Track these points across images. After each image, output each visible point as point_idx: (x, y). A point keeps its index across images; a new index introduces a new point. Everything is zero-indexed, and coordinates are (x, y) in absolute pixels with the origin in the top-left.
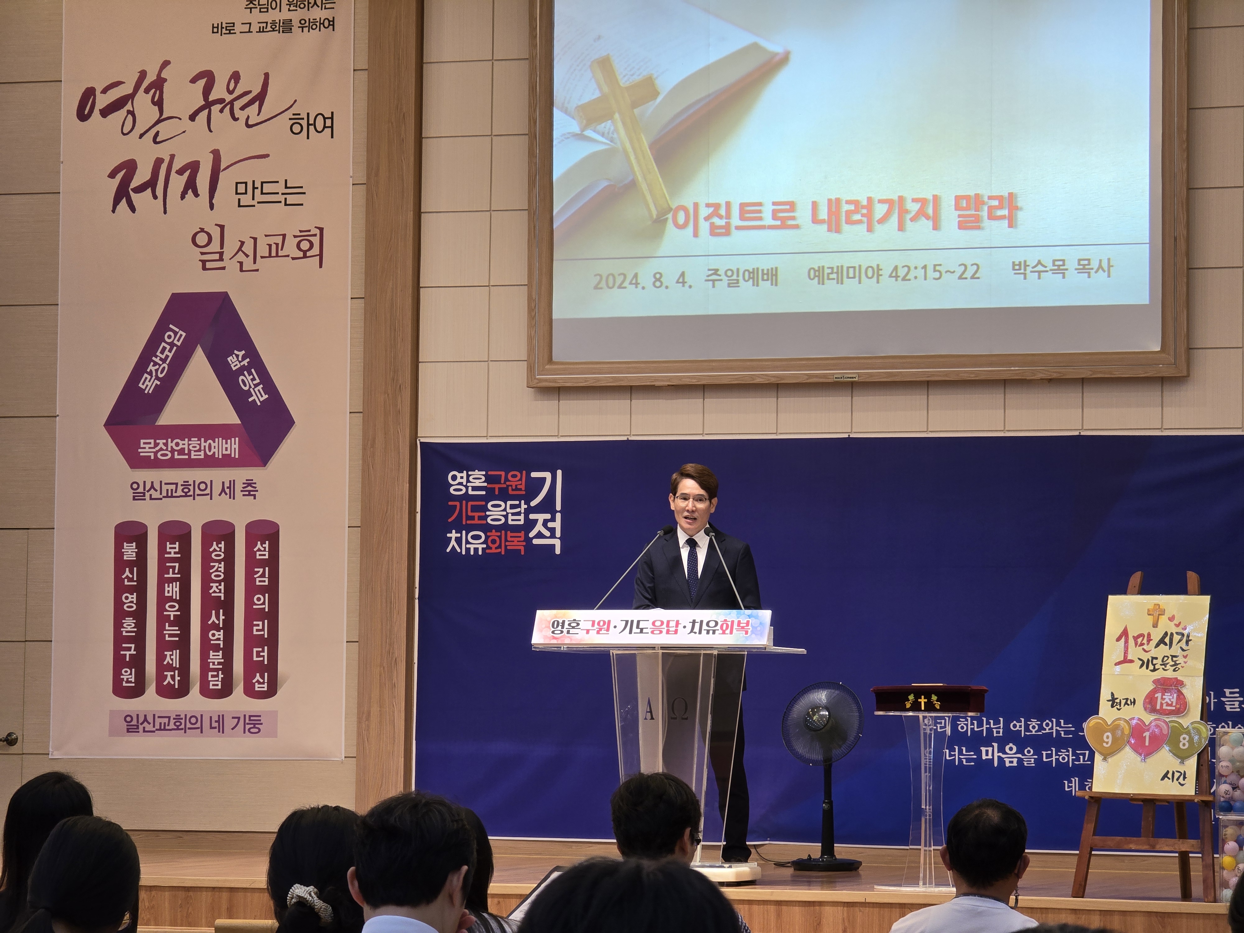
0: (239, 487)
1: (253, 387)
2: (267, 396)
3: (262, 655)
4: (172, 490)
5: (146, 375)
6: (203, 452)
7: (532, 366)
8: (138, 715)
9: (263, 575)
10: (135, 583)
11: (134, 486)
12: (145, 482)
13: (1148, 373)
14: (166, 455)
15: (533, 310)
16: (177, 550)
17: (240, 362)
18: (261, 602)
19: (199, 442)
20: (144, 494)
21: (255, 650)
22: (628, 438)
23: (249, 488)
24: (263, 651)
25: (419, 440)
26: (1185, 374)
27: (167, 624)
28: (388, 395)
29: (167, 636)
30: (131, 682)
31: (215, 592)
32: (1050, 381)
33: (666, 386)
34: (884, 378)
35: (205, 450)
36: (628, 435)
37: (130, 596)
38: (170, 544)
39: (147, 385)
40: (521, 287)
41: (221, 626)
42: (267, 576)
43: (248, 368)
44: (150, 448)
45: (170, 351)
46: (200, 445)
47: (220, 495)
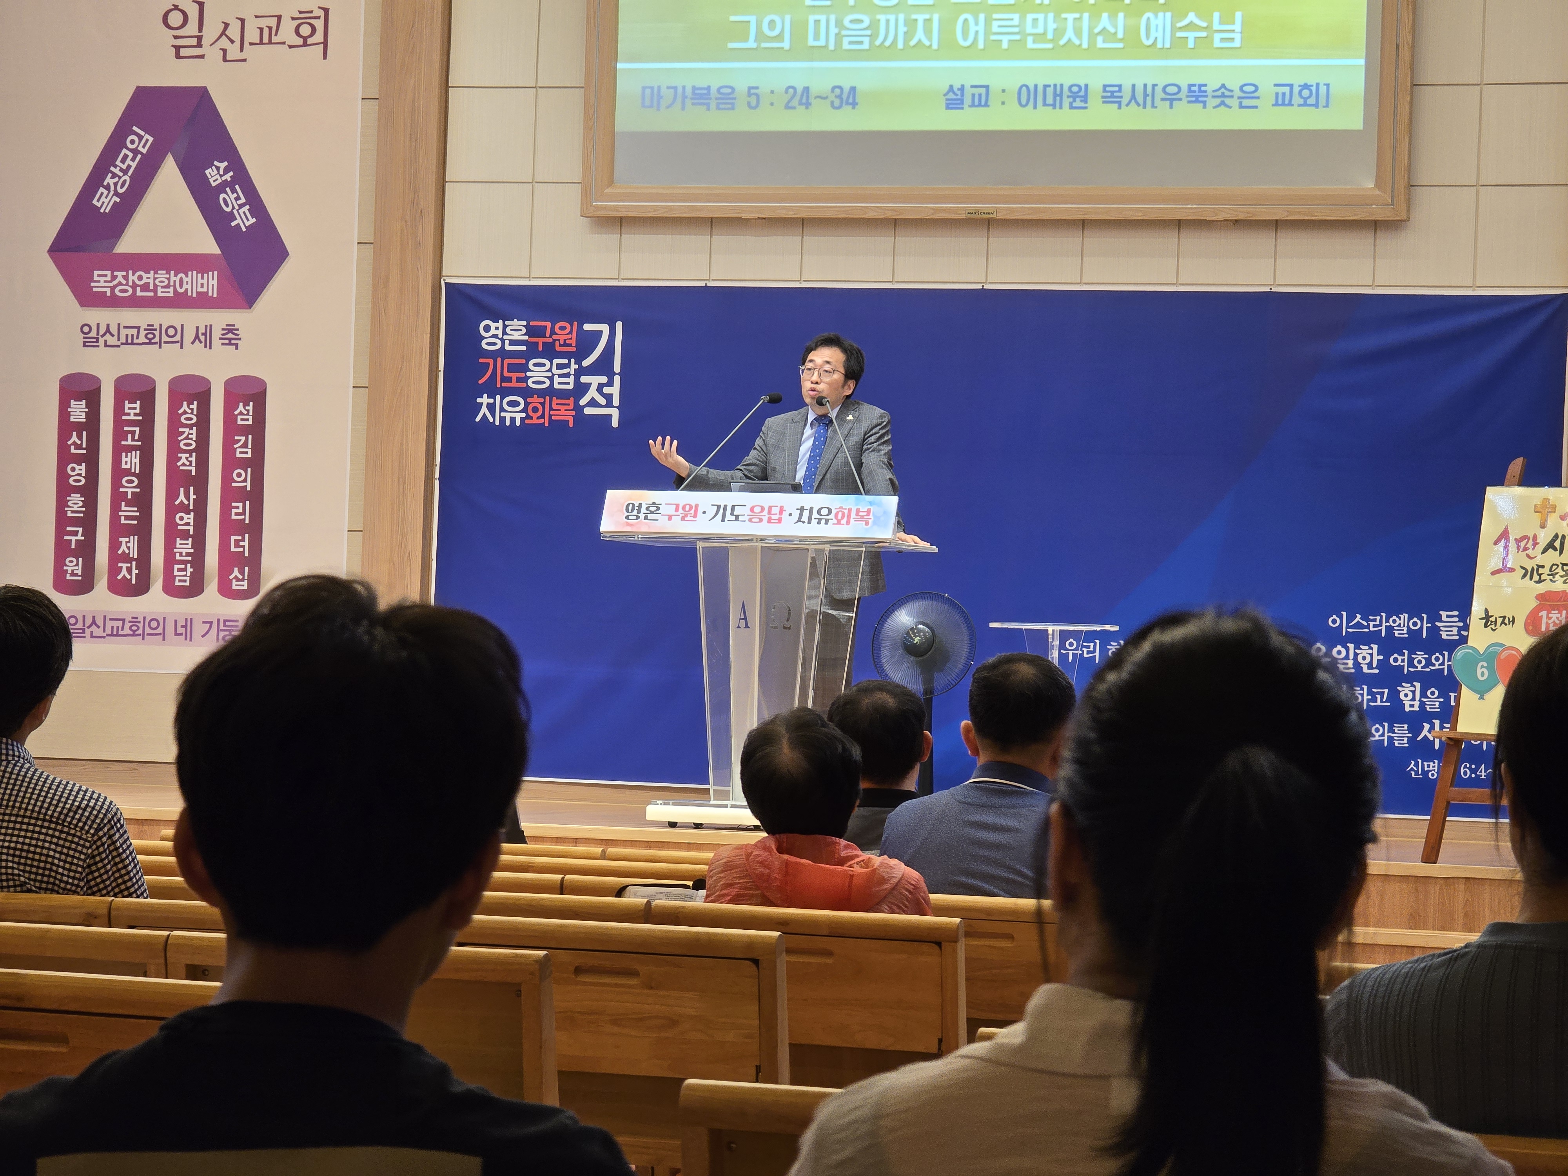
0: (217, 333)
1: (237, 207)
2: (254, 220)
3: (241, 545)
4: (132, 335)
5: (102, 190)
6: (172, 288)
7: (588, 190)
8: (84, 616)
9: (245, 445)
10: (84, 452)
11: (85, 329)
12: (98, 325)
13: (1359, 214)
14: (126, 291)
15: (591, 119)
16: (138, 411)
17: (221, 176)
18: (242, 478)
19: (167, 276)
20: (97, 339)
21: (233, 538)
22: (706, 284)
23: (230, 336)
24: (243, 540)
25: (444, 280)
26: (1404, 217)
27: (123, 503)
28: (406, 221)
29: (123, 518)
30: (77, 575)
31: (184, 465)
32: (1237, 224)
33: (756, 219)
34: (1029, 214)
35: (175, 286)
36: (707, 280)
37: (77, 467)
38: (129, 403)
39: (103, 203)
40: (576, 89)
41: (191, 507)
42: (250, 446)
43: (231, 184)
44: (105, 282)
45: (133, 160)
46: (169, 279)
47: (193, 343)
